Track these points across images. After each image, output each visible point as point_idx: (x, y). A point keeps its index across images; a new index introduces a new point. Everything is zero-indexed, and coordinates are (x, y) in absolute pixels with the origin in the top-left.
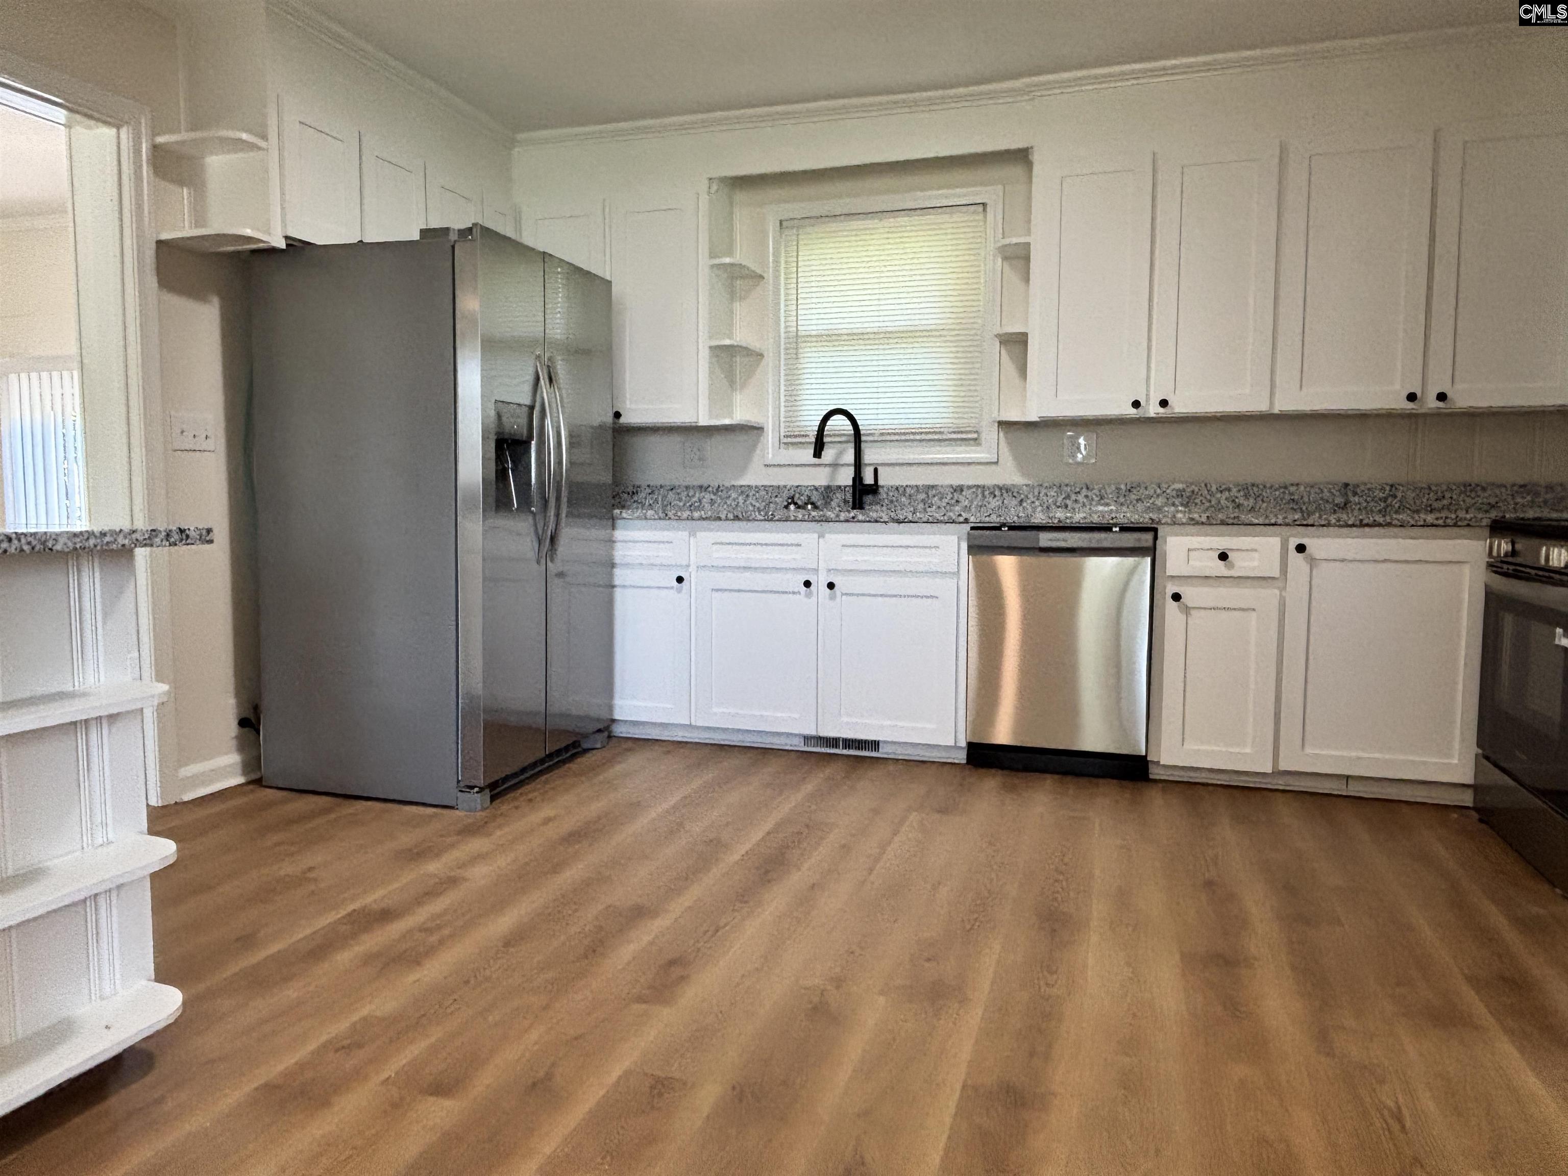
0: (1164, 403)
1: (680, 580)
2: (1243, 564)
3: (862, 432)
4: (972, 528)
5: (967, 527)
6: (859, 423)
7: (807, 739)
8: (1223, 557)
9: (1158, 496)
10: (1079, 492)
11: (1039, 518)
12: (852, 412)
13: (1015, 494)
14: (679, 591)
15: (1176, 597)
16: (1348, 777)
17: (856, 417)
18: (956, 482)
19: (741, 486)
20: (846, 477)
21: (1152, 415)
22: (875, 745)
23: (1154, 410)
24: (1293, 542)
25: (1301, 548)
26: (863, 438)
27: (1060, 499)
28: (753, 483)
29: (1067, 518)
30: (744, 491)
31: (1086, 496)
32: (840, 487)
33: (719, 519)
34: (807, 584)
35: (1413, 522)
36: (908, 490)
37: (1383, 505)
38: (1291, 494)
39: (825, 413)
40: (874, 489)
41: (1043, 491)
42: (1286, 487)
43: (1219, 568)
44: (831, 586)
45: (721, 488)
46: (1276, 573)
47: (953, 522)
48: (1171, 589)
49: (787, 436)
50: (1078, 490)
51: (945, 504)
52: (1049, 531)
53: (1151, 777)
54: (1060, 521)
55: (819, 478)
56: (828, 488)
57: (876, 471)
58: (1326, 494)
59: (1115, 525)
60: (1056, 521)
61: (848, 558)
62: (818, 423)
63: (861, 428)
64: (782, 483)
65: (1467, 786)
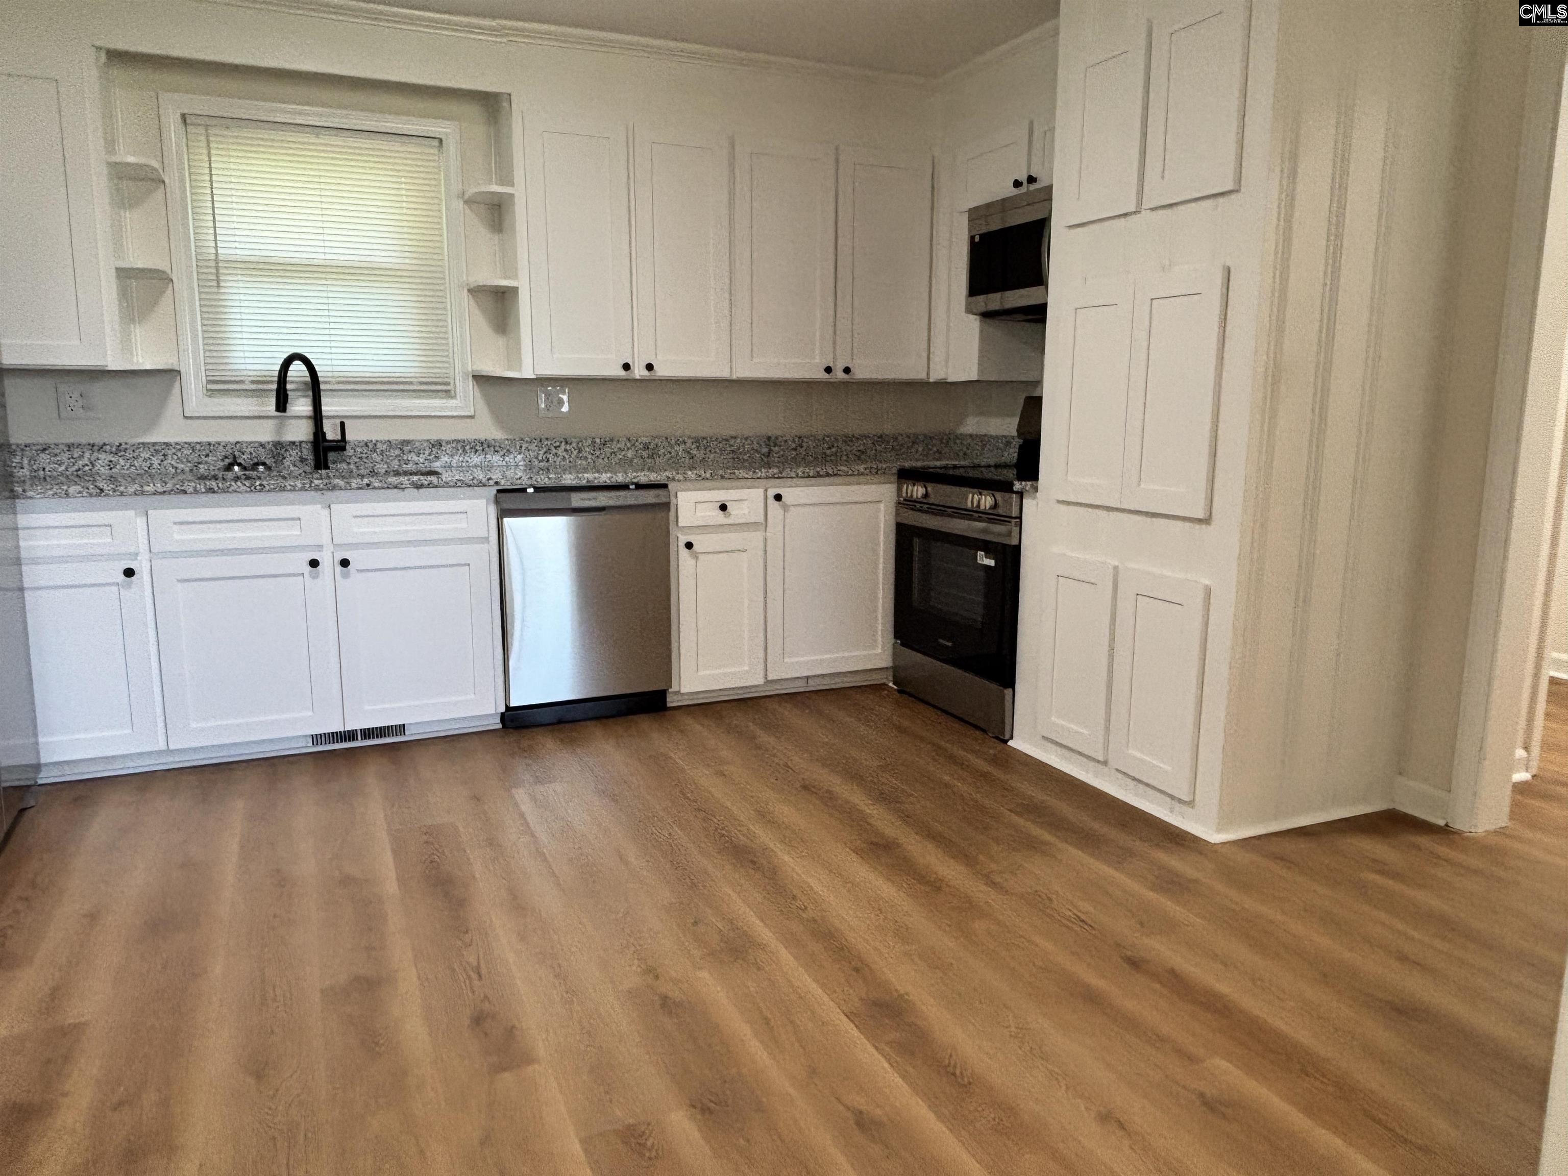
0: (650, 367)
1: (129, 573)
2: (738, 513)
3: (320, 379)
4: (499, 491)
5: (493, 491)
6: (317, 368)
7: (317, 739)
8: (723, 507)
9: (628, 449)
10: (559, 446)
12: (309, 356)
13: (497, 449)
14: (129, 586)
15: (689, 546)
16: (808, 678)
17: (314, 362)
18: (434, 437)
19: (154, 444)
20: (300, 431)
21: (638, 377)
22: (401, 729)
23: (639, 372)
24: (772, 492)
25: (778, 497)
26: (322, 387)
27: (541, 452)
28: (172, 440)
29: (595, 478)
30: (162, 449)
31: (566, 450)
32: (294, 443)
33: (185, 492)
34: (314, 563)
35: (850, 472)
36: (379, 445)
39: (286, 356)
40: (340, 445)
41: (524, 446)
42: (727, 440)
43: (720, 518)
44: (345, 563)
45: (124, 446)
47: (484, 485)
48: (683, 539)
49: (209, 382)
50: (558, 444)
51: (421, 461)
53: (669, 705)
54: (588, 481)
55: (264, 433)
56: (278, 445)
57: (342, 425)
58: (756, 446)
59: (633, 483)
60: (585, 481)
61: (363, 530)
62: (278, 368)
63: (319, 374)
64: (212, 440)
65: (887, 668)
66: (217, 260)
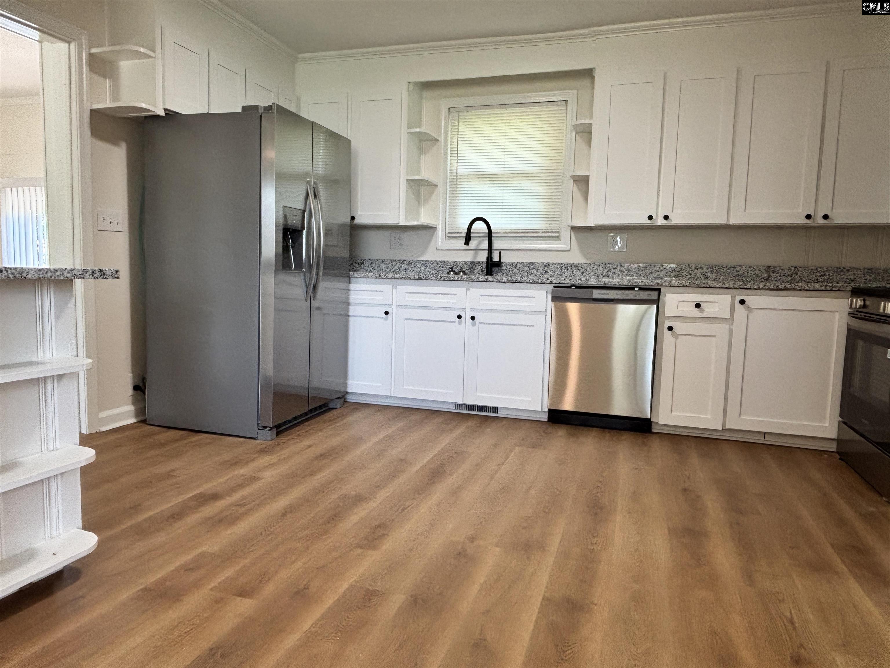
0: (666, 217)
1: (387, 313)
2: (709, 310)
3: (492, 231)
4: (555, 287)
5: (551, 287)
6: (491, 226)
7: (457, 405)
8: (698, 306)
9: (661, 271)
10: (616, 268)
11: (593, 282)
12: (487, 219)
13: (579, 268)
14: (386, 319)
15: (670, 328)
16: (765, 433)
17: (490, 223)
18: (546, 261)
19: (423, 261)
20: (483, 257)
21: (659, 224)
22: (495, 410)
23: (660, 221)
24: (738, 298)
25: (742, 302)
26: (493, 235)
27: (605, 271)
28: (430, 259)
29: (609, 282)
30: (425, 264)
31: (620, 270)
32: (479, 262)
33: (410, 278)
34: (459, 317)
35: (807, 288)
36: (518, 264)
37: (790, 278)
38: (737, 271)
39: (471, 220)
40: (499, 264)
41: (596, 267)
42: (734, 267)
43: (696, 312)
44: (473, 318)
45: (411, 262)
46: (727, 315)
47: (544, 283)
48: (667, 324)
49: (449, 233)
50: (615, 266)
51: (539, 273)
52: (600, 289)
53: (653, 431)
54: (605, 284)
55: (468, 257)
56: (473, 263)
57: (500, 253)
58: (757, 272)
59: (637, 286)
60: (602, 283)
61: (485, 303)
62: (467, 226)
63: (492, 228)
64: (446, 260)
65: (833, 440)
66: (457, 175)
